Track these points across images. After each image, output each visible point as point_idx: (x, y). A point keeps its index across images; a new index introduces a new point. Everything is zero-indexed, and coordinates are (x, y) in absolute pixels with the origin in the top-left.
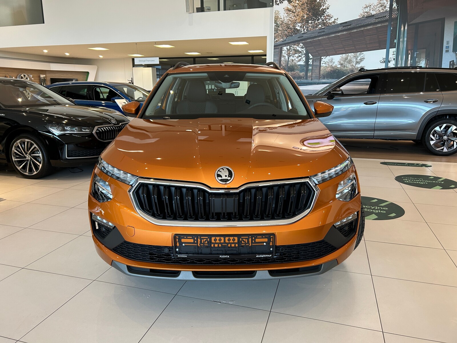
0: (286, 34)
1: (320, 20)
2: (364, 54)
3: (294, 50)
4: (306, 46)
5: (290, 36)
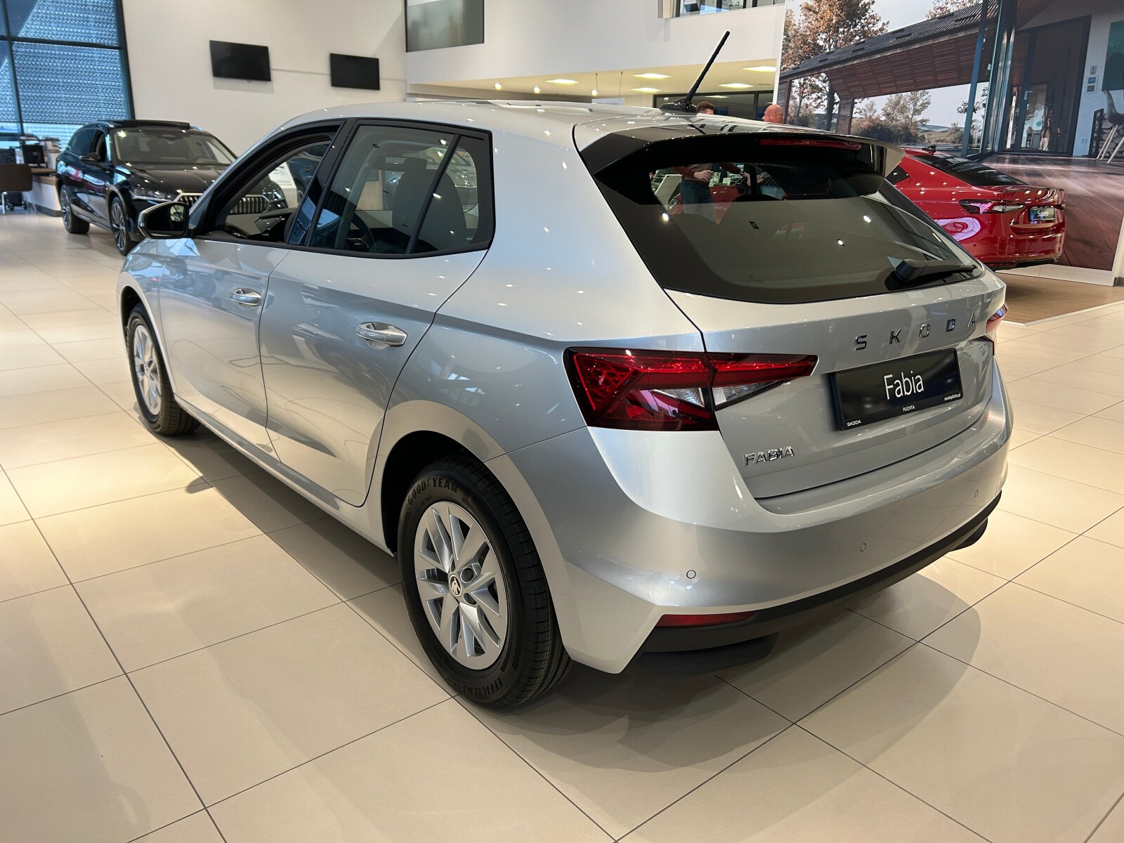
0: (800, 55)
1: (858, 26)
3: (811, 85)
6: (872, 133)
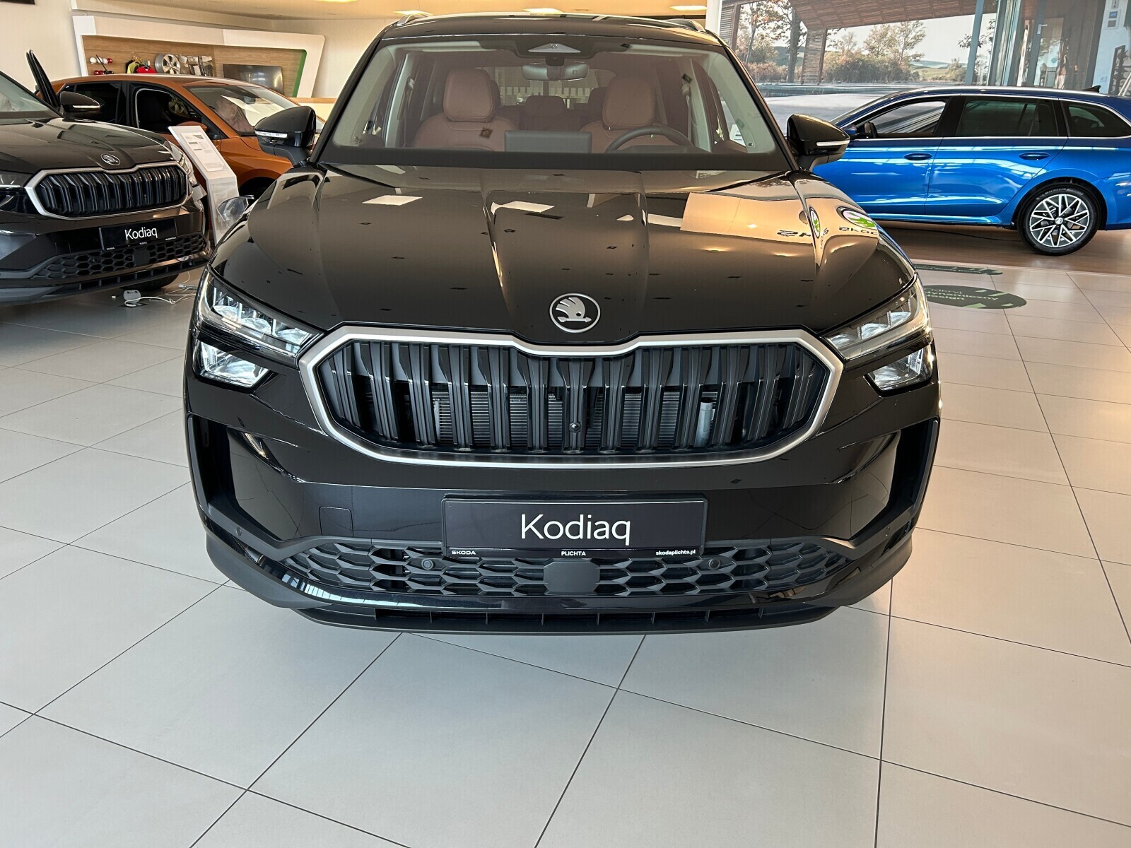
2: (923, 26)
3: (767, 12)
4: (795, 3)
6: (851, 70)
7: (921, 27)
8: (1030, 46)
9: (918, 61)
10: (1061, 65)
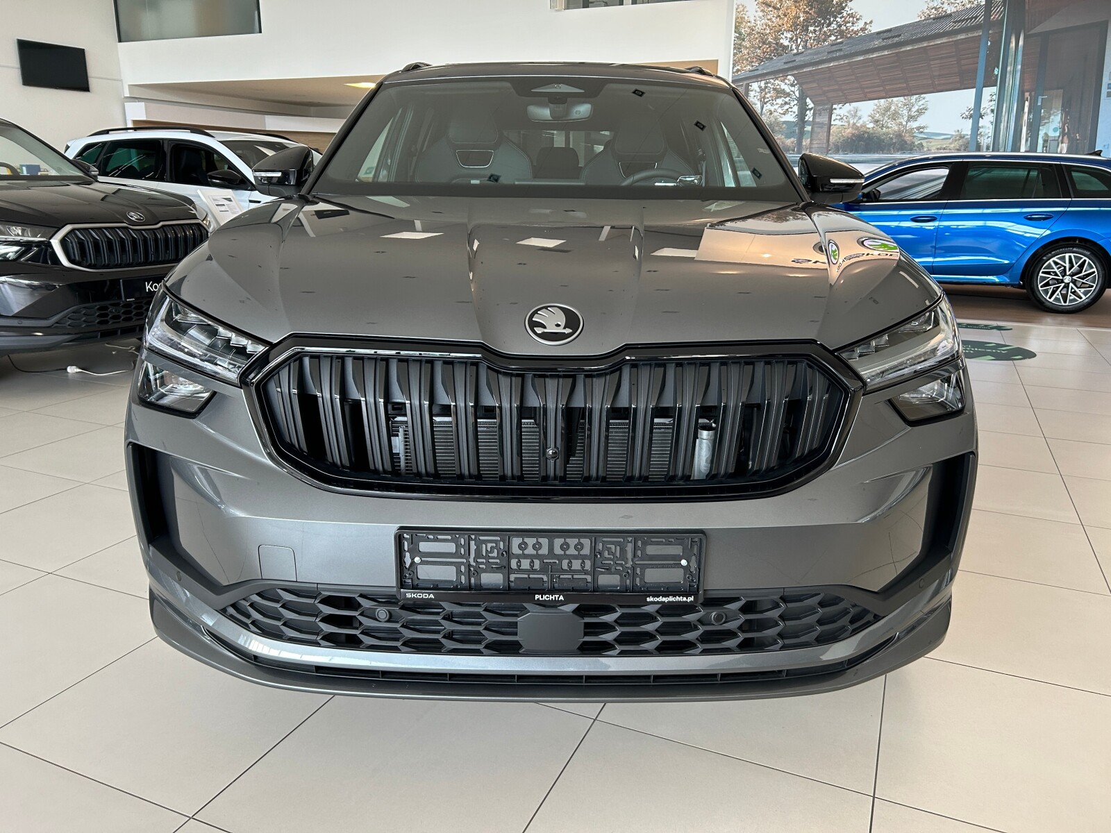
0: (759, 56)
1: (832, 25)
2: (926, 100)
3: (774, 89)
4: (800, 80)
5: (767, 59)
6: (857, 142)
7: (924, 101)
8: (1031, 116)
9: (922, 132)
10: (1063, 133)
